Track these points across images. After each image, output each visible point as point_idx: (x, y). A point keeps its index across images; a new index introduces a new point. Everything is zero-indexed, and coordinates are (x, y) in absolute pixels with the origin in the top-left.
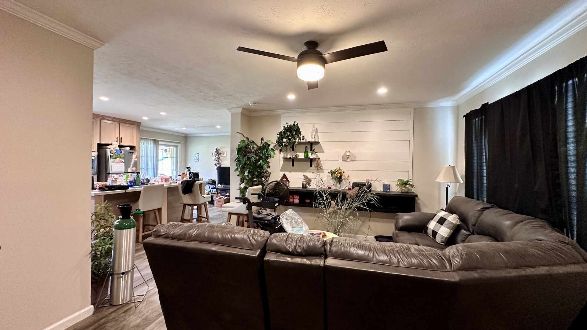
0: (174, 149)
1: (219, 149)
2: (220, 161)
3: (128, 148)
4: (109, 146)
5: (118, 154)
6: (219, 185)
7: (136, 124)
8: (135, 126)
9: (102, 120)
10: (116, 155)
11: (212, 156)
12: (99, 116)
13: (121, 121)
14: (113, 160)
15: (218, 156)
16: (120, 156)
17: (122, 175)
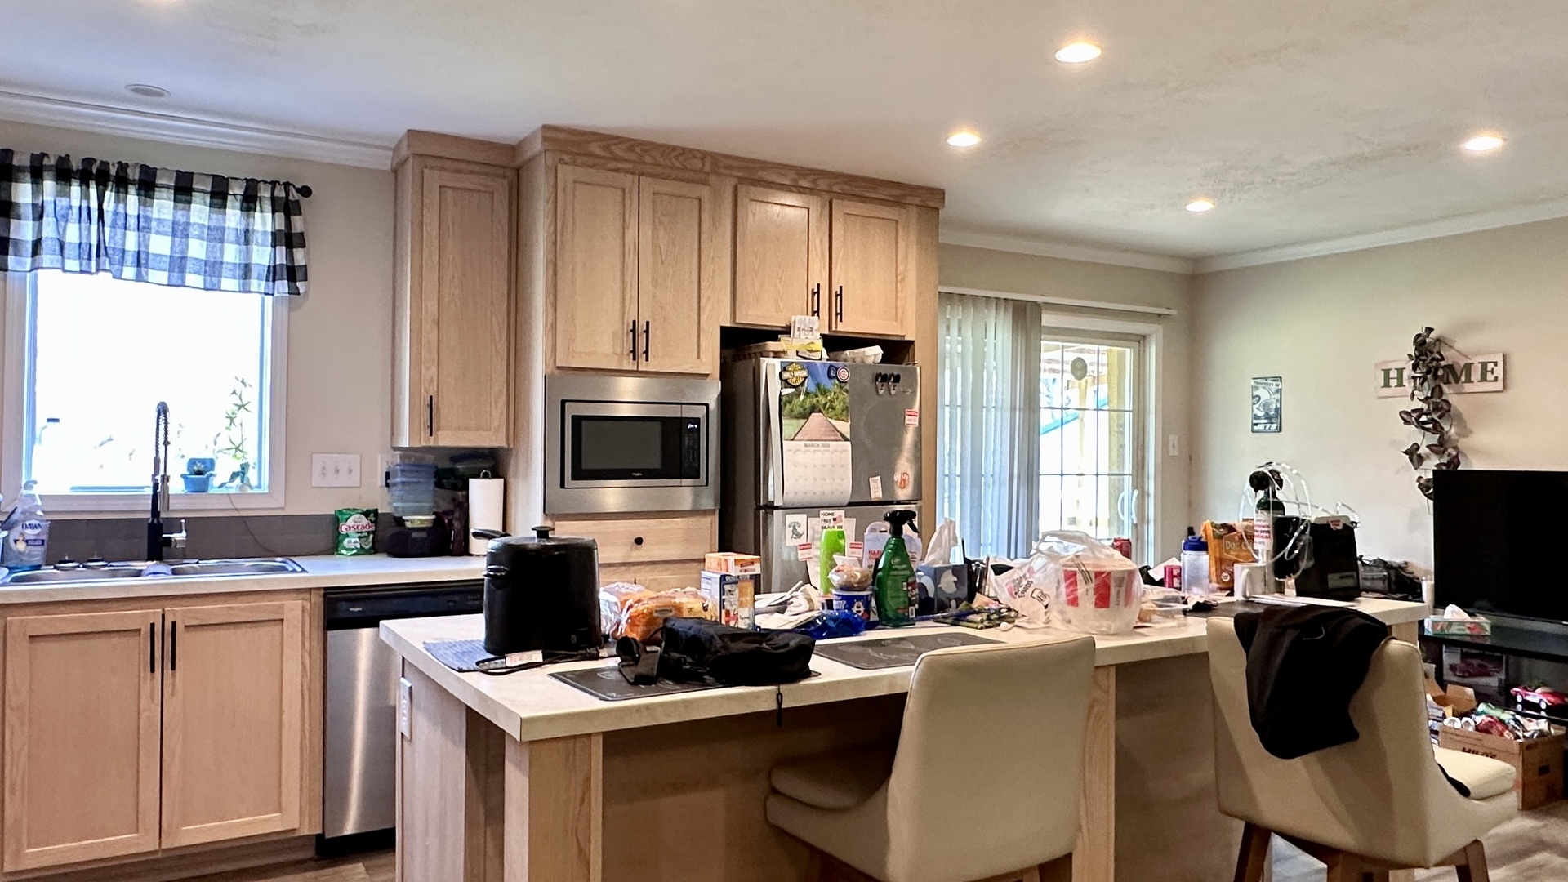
0: (1121, 357)
1: (1438, 340)
2: (1451, 430)
3: (875, 352)
4: (776, 339)
5: (818, 385)
6: (1453, 612)
7: (917, 201)
8: (914, 211)
9: (742, 190)
10: (807, 394)
11: (1387, 391)
12: (728, 167)
13: (836, 189)
14: (790, 426)
15: (1437, 391)
16: (829, 398)
17: (840, 516)
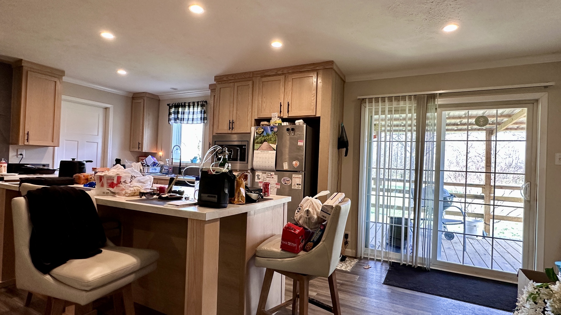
3: (301, 122)
5: (267, 133)
7: (321, 68)
8: (321, 71)
10: (263, 136)
14: (257, 146)
16: (270, 137)
17: (273, 174)
